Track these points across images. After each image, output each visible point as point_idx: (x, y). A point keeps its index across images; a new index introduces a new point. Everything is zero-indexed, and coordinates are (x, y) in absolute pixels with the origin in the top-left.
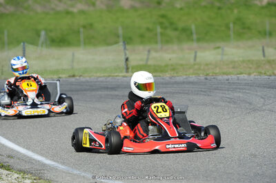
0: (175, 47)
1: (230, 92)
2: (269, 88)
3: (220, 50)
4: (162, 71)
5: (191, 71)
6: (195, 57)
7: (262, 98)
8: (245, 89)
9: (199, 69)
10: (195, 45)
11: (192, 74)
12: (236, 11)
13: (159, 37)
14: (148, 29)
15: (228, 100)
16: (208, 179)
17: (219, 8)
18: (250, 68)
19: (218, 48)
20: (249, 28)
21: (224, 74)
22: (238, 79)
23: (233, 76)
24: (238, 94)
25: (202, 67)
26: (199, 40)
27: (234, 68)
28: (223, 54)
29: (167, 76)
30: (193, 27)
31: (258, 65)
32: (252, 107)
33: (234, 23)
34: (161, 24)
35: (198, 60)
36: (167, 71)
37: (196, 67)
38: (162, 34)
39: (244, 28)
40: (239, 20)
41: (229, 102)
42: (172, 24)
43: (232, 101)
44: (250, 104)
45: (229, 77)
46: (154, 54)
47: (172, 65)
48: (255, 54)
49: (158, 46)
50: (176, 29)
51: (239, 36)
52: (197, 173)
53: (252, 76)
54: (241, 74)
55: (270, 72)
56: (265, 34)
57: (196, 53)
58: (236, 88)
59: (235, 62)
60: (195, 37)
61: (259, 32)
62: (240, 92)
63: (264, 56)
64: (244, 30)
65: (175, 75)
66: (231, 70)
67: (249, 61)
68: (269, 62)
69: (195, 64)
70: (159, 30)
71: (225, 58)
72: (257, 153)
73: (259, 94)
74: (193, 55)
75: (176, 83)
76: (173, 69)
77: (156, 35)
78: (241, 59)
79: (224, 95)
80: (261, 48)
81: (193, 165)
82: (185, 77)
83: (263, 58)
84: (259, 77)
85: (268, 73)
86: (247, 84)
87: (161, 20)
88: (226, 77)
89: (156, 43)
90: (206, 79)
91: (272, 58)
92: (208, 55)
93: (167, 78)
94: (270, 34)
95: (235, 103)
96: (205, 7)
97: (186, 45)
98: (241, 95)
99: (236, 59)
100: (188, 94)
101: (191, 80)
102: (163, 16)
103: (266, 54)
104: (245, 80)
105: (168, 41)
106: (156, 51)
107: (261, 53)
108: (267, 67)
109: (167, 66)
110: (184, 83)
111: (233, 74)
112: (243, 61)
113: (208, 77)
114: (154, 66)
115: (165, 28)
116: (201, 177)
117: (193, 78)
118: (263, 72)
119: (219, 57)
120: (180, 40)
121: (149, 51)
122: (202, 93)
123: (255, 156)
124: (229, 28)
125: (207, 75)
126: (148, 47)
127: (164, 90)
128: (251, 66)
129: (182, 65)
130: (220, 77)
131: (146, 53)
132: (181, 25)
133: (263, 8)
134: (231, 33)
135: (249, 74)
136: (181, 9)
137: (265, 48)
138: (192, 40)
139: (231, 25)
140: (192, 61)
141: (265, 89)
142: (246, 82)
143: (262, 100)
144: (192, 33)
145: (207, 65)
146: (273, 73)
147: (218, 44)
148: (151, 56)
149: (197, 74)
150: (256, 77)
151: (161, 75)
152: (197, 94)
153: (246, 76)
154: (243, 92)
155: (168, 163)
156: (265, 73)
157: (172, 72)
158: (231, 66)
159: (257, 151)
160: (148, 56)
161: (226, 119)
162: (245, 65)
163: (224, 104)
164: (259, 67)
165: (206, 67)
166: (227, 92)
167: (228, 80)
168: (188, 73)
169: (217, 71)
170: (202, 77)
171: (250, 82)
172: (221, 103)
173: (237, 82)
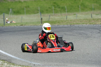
0: (59, 14)
1: (79, 31)
2: (93, 29)
5: (65, 23)
6: (67, 18)
8: (85, 29)
9: (68, 22)
10: (66, 13)
11: (66, 24)
12: (81, 1)
13: (53, 11)
14: (49, 8)
15: (79, 33)
16: (72, 62)
18: (87, 22)
19: (75, 14)
20: (86, 7)
21: (77, 24)
22: (82, 26)
23: (81, 25)
24: (82, 31)
25: (69, 22)
26: (68, 12)
27: (81, 22)
28: (77, 17)
29: (56, 25)
30: (66, 7)
31: (90, 20)
32: (87, 36)
33: (81, 5)
34: (54, 6)
35: (68, 19)
36: (56, 23)
37: (67, 21)
38: (54, 9)
39: (84, 7)
42: (58, 6)
43: (80, 34)
44: (87, 35)
45: (79, 25)
46: (51, 17)
47: (58, 21)
48: (89, 17)
49: (53, 14)
50: (59, 8)
51: (83, 10)
52: (67, 60)
53: (87, 24)
54: (83, 24)
55: (94, 23)
56: (92, 9)
57: (67, 16)
58: (82, 29)
59: (81, 20)
60: (66, 10)
61: (90, 9)
62: (83, 30)
63: (92, 17)
65: (59, 24)
66: (80, 23)
67: (86, 19)
68: (94, 19)
69: (66, 21)
70: (53, 8)
71: (78, 18)
72: (89, 53)
73: (90, 31)
74: (66, 17)
75: (60, 27)
76: (59, 22)
77: (52, 10)
78: (83, 18)
80: (91, 14)
81: (66, 58)
82: (63, 25)
83: (91, 18)
84: (90, 25)
85: (93, 24)
86: (85, 28)
87: (54, 4)
88: (78, 25)
89: (52, 13)
90: (71, 26)
91: (95, 18)
92: (71, 17)
94: (94, 9)
95: (81, 35)
97: (63, 14)
99: (82, 19)
100: (64, 31)
101: (65, 26)
102: (55, 3)
103: (93, 17)
105: (57, 12)
106: (52, 16)
107: (91, 16)
108: (93, 21)
109: (56, 21)
110: (62, 27)
111: (80, 24)
112: (84, 19)
113: (71, 25)
114: (52, 21)
115: (56, 7)
116: (69, 61)
117: (66, 26)
118: (91, 23)
119: (75, 18)
120: (61, 12)
121: (50, 16)
122: (69, 31)
123: (89, 54)
124: (79, 7)
125: (71, 24)
126: (49, 14)
127: (55, 30)
128: (87, 21)
130: (76, 25)
131: (49, 16)
132: (61, 6)
134: (80, 9)
135: (86, 24)
137: (92, 15)
138: (66, 12)
139: (80, 6)
140: (65, 19)
142: (85, 27)
143: (91, 33)
144: (65, 9)
145: (71, 21)
146: (95, 24)
147: (75, 13)
148: (50, 18)
149: (67, 24)
150: (89, 25)
151: (54, 24)
152: (67, 31)
153: (85, 25)
154: (84, 31)
155: (57, 57)
156: (92, 24)
157: (58, 23)
158: (80, 21)
159: (89, 52)
160: (49, 17)
161: (78, 40)
162: (85, 21)
163: (77, 35)
164: (90, 21)
165: (70, 22)
166: (78, 31)
167: (78, 26)
168: (64, 24)
169: (75, 23)
170: (69, 25)
171: (86, 27)
172: (76, 35)
173: (82, 27)
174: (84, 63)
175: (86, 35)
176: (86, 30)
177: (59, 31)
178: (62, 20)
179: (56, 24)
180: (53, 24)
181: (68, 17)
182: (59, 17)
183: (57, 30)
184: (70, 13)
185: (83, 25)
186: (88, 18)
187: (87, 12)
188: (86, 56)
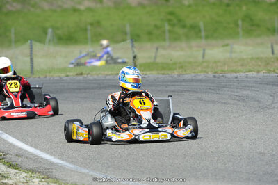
0: (184, 44)
1: (239, 90)
3: (228, 48)
4: (170, 69)
5: (200, 68)
6: (204, 54)
7: (271, 96)
8: (254, 87)
9: (208, 67)
10: (203, 42)
11: (201, 72)
12: (244, 8)
13: (167, 35)
14: (156, 26)
15: (237, 98)
16: (218, 177)
17: (228, 5)
18: (260, 66)
19: (227, 45)
20: (258, 26)
21: (233, 71)
22: (247, 77)
23: (243, 75)
24: (245, 92)
25: (211, 65)
26: (207, 37)
27: (242, 65)
28: (231, 52)
29: (175, 73)
30: (202, 25)
31: (267, 62)
32: (261, 105)
33: (243, 20)
34: (169, 21)
35: (206, 57)
36: (175, 69)
37: (205, 64)
38: (170, 31)
39: (253, 25)
40: (248, 18)
41: (238, 100)
42: (180, 21)
43: (241, 98)
44: (259, 102)
45: (238, 74)
46: (161, 52)
47: (180, 63)
48: (264, 52)
49: (167, 44)
50: (184, 26)
51: (248, 33)
52: (206, 171)
53: (261, 74)
54: (249, 71)
56: (274, 31)
57: (204, 50)
58: (245, 86)
59: (243, 59)
60: (203, 34)
61: (268, 29)
62: (249, 90)
63: (273, 53)
64: (252, 27)
65: (184, 72)
66: (240, 68)
67: (258, 58)
69: (203, 62)
70: (167, 27)
71: (234, 55)
72: (266, 152)
73: (268, 92)
74: (202, 52)
75: (184, 81)
76: (182, 67)
77: (164, 32)
78: (250, 57)
79: (233, 93)
80: (270, 45)
81: (202, 164)
82: (193, 74)
83: (272, 56)
84: (268, 74)
85: (276, 71)
86: (256, 82)
87: (169, 17)
88: (234, 75)
89: (164, 40)
90: (215, 77)
92: (216, 52)
93: (176, 76)
95: (244, 101)
96: (214, 4)
97: (194, 43)
98: (250, 93)
99: (245, 57)
100: (197, 92)
101: (199, 78)
102: (171, 13)
103: (276, 52)
104: (253, 77)
105: (175, 38)
106: (164, 48)
107: (270, 50)
108: (276, 64)
109: (175, 63)
110: (192, 81)
111: (242, 72)
112: (252, 59)
113: (217, 75)
114: (163, 63)
115: (174, 25)
116: (210, 175)
117: (201, 76)
118: (272, 69)
119: (228, 55)
120: (188, 37)
121: (157, 49)
122: (210, 91)
123: (264, 154)
124: (238, 25)
125: (216, 73)
126: (156, 44)
127: (173, 88)
128: (260, 63)
129: (190, 63)
130: (228, 75)
131: (154, 50)
132: (189, 22)
133: (271, 4)
134: (240, 30)
135: (258, 72)
136: (189, 6)
137: (274, 46)
138: (201, 37)
139: (240, 22)
140: (200, 58)
141: (274, 87)
142: (254, 80)
143: (271, 98)
144: (200, 31)
145: (215, 62)
147: (227, 42)
148: (159, 54)
149: (205, 71)
150: (265, 75)
151: (169, 73)
152: (206, 92)
153: (255, 74)
154: (252, 90)
155: (177, 162)
156: (274, 71)
157: (181, 70)
158: (240, 63)
159: (266, 149)
160: (156, 53)
161: (235, 117)
162: (254, 62)
163: (232, 102)
164: (268, 64)
165: (214, 65)
166: (236, 90)
167: (236, 78)
168: (196, 71)
169: (226, 68)
170: (211, 75)
171: (258, 79)
172: (229, 101)
173: (246, 79)
174: (253, 180)
175: (256, 103)
176: (257, 89)
177: (182, 91)
178: (192, 60)
179: (175, 71)
180: (166, 72)
181: (208, 52)
182: (182, 53)
183: (177, 88)
184: (214, 42)
185: (250, 74)
186: (262, 56)
187: (259, 40)
188: (258, 159)
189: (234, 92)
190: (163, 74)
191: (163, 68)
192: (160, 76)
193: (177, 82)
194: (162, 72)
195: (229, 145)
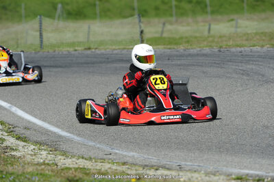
0: (190, 20)
1: (243, 64)
3: (234, 23)
4: (176, 44)
5: (205, 43)
6: (209, 29)
8: (258, 61)
9: (213, 41)
10: (209, 17)
11: (206, 47)
13: (174, 10)
14: (163, 2)
15: (242, 72)
16: (221, 150)
18: (264, 40)
19: (232, 20)
21: (238, 46)
22: (251, 52)
23: (247, 49)
24: (250, 67)
25: (216, 40)
26: (213, 12)
27: (247, 40)
28: (236, 27)
29: (181, 48)
32: (265, 79)
35: (212, 32)
36: (181, 44)
37: (211, 39)
38: (176, 6)
39: (257, 1)
41: (243, 74)
43: (245, 73)
44: (263, 76)
45: (242, 49)
46: (168, 27)
47: (186, 38)
49: (174, 19)
50: (190, 2)
51: (253, 8)
52: (210, 144)
53: (265, 48)
54: (254, 46)
57: (210, 25)
58: (249, 61)
59: (248, 34)
60: (209, 9)
61: (273, 5)
62: (253, 64)
65: (189, 47)
66: (244, 43)
67: (262, 33)
69: (208, 37)
70: (174, 2)
71: (239, 30)
72: (269, 124)
73: (271, 65)
74: (208, 27)
75: (190, 55)
76: (188, 42)
77: (171, 7)
78: (254, 31)
81: (206, 137)
82: (199, 49)
84: (272, 49)
86: (259, 56)
88: (239, 49)
89: (171, 15)
90: (220, 51)
92: (222, 27)
93: (182, 51)
95: (248, 75)
97: (200, 18)
98: (254, 67)
99: (249, 32)
100: (202, 66)
101: (204, 52)
104: (258, 52)
105: (182, 13)
106: (171, 23)
109: (181, 38)
110: (198, 55)
111: (245, 46)
112: (256, 34)
113: (222, 49)
114: (169, 38)
116: (214, 147)
117: (207, 50)
119: (233, 30)
120: (194, 12)
121: (164, 24)
122: (215, 65)
123: (267, 127)
124: (243, 1)
125: (221, 47)
126: (163, 20)
127: (179, 62)
128: (264, 38)
129: (196, 37)
130: (233, 50)
131: (161, 25)
134: (245, 5)
135: (262, 46)
138: (207, 13)
140: (206, 33)
142: (258, 54)
144: (206, 6)
145: (221, 37)
147: (232, 17)
148: (165, 29)
149: (210, 46)
150: (269, 49)
151: (175, 47)
152: (211, 66)
153: (259, 48)
154: (256, 64)
155: (182, 134)
157: (187, 45)
158: (244, 38)
159: (269, 122)
160: (163, 28)
161: (239, 91)
162: (258, 37)
163: (237, 76)
164: (272, 38)
165: (220, 40)
166: (240, 64)
167: (241, 52)
168: (202, 45)
169: (231, 43)
170: (216, 50)
171: (262, 54)
172: (234, 75)
173: (250, 54)
174: (256, 153)
175: (260, 77)
176: (260, 63)
177: (188, 65)
178: (198, 35)
179: (181, 46)
180: (172, 47)
181: (213, 26)
182: (189, 28)
183: (183, 62)
184: (219, 17)
185: (254, 49)
186: (267, 31)
187: (263, 15)
188: (261, 132)
189: (238, 66)
190: (170, 49)
191: (170, 43)
192: (166, 50)
193: (183, 56)
194: (169, 47)
195: (233, 119)
